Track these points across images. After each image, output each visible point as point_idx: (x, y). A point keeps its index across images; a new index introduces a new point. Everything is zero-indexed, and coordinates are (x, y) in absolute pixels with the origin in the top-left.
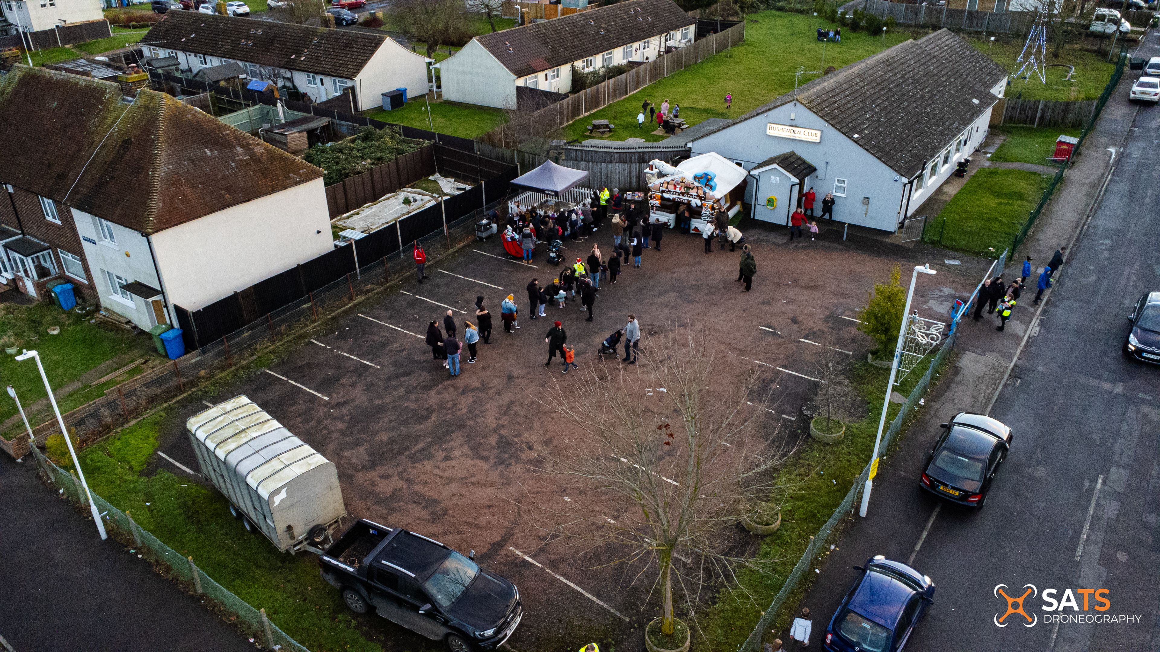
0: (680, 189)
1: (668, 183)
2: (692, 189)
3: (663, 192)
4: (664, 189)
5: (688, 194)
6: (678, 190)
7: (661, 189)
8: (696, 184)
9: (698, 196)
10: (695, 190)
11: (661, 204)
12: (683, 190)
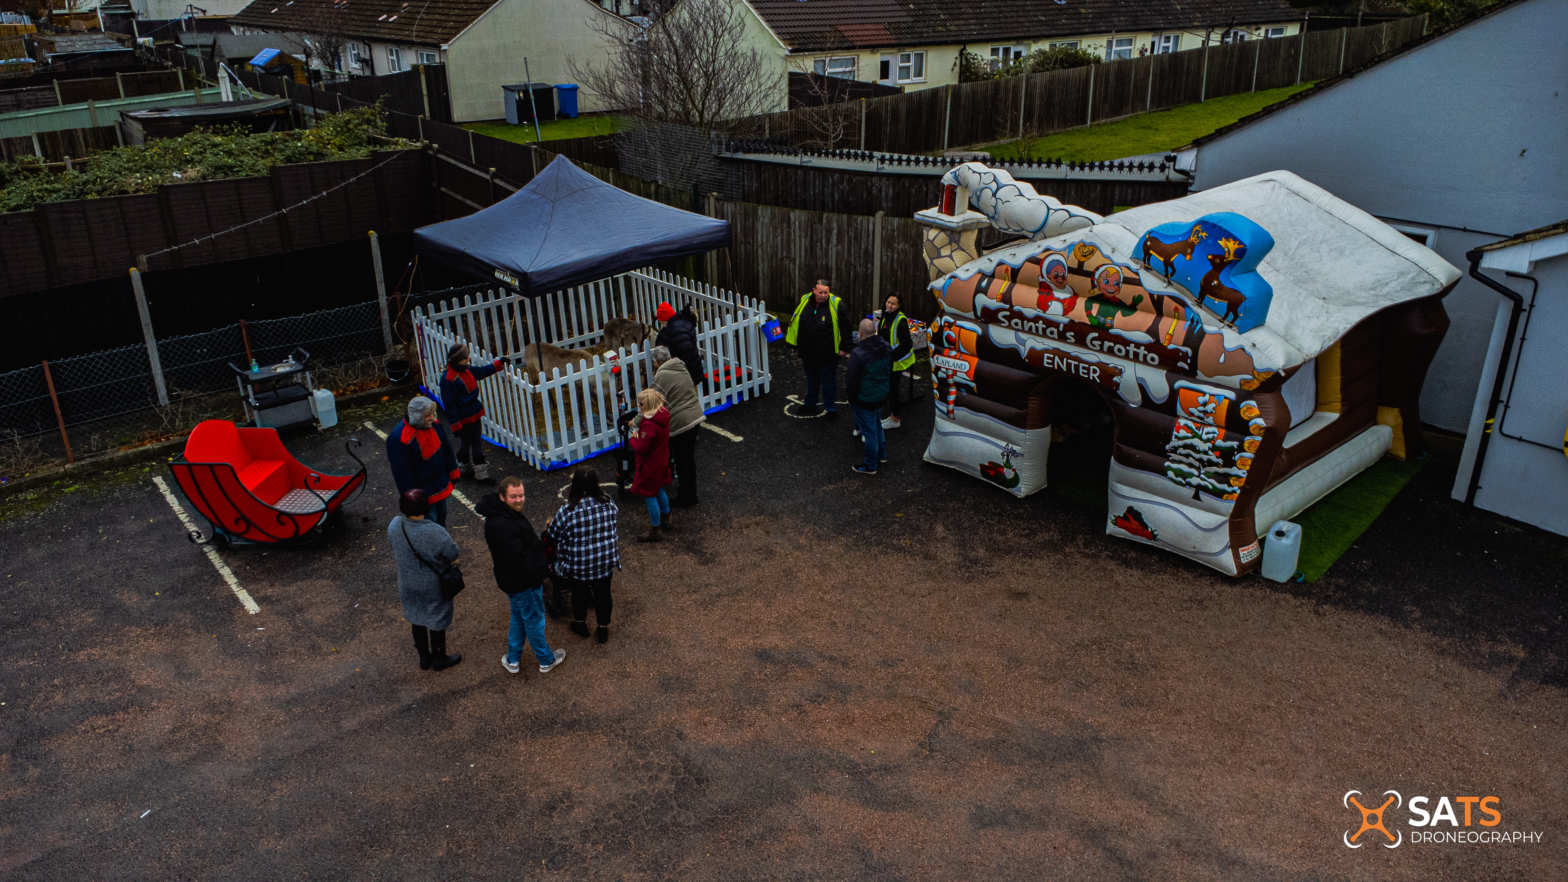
0: (1069, 305)
1: (1014, 274)
2: (1131, 308)
3: (988, 317)
4: (993, 304)
5: (1104, 333)
6: (1055, 310)
7: (982, 300)
8: (1153, 283)
9: (1156, 347)
10: (1144, 318)
11: (978, 375)
12: (1079, 313)
